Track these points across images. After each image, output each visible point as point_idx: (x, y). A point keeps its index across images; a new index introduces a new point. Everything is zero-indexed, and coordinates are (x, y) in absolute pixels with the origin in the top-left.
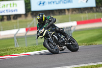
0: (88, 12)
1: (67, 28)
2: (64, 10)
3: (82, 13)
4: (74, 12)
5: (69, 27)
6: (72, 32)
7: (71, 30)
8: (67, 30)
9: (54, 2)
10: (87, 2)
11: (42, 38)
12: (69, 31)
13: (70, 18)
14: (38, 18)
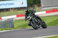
0: (23, 10)
1: (11, 19)
2: (9, 9)
3: (19, 10)
4: (15, 10)
5: (12, 18)
6: (14, 21)
7: (13, 20)
8: (11, 20)
9: (3, 5)
10: (22, 4)
11: (29, 21)
12: (12, 21)
13: (12, 13)
14: (26, 10)
